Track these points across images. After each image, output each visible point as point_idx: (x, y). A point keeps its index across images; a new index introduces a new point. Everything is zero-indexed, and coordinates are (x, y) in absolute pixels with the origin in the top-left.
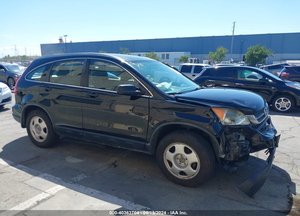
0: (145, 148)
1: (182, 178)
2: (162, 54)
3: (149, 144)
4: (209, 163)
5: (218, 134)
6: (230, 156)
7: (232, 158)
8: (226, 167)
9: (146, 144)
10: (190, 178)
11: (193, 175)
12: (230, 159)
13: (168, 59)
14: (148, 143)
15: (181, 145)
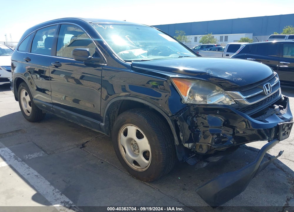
0: (100, 128)
1: (136, 169)
2: (220, 36)
3: (103, 124)
4: (161, 154)
5: (175, 115)
6: (201, 147)
7: (204, 150)
8: (191, 161)
9: (101, 123)
10: (143, 170)
11: (147, 167)
12: (201, 151)
13: (227, 41)
14: (102, 122)
15: (133, 126)
